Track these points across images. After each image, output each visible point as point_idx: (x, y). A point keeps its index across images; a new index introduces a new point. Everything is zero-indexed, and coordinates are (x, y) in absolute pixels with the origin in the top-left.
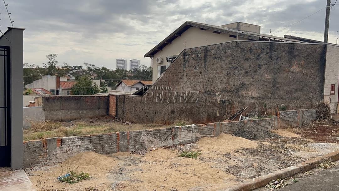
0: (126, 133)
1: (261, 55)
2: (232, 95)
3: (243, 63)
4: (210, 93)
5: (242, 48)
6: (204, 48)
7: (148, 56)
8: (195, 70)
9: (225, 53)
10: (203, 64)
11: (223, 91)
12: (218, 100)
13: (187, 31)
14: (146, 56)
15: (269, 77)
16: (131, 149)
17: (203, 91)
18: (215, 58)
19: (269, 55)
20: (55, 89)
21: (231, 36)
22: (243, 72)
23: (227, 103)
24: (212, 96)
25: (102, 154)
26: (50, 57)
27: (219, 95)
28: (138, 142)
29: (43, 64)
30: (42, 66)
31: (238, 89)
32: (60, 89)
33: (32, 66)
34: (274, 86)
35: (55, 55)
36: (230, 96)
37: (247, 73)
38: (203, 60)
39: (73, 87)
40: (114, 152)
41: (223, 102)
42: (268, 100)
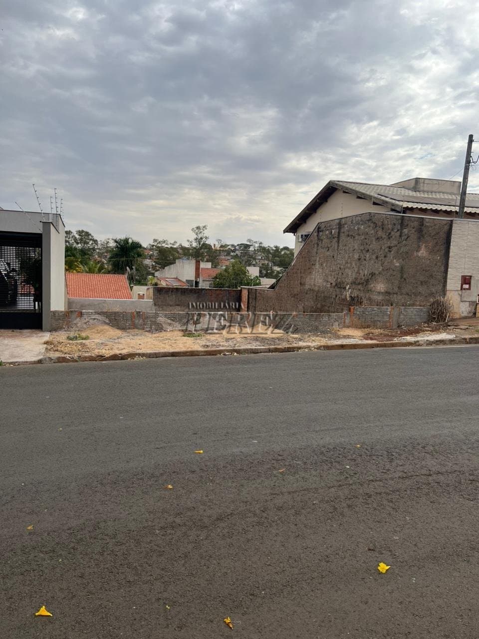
0: (141, 313)
1: (393, 233)
2: (362, 289)
3: (374, 245)
4: (340, 286)
5: (375, 223)
6: (337, 221)
7: (287, 232)
8: (328, 253)
9: (358, 229)
10: (336, 244)
11: (353, 283)
12: (348, 295)
13: (332, 196)
14: (286, 231)
15: (398, 264)
16: (147, 328)
17: (334, 284)
18: (348, 236)
19: (399, 233)
20: (193, 278)
21: (375, 204)
22: (374, 257)
23: (356, 299)
24: (343, 290)
25: (118, 329)
26: (197, 231)
27: (349, 289)
28: (155, 323)
29: (188, 241)
30: (186, 245)
31: (367, 281)
32: (200, 280)
33: (173, 244)
34: (402, 277)
35: (204, 227)
36: (359, 290)
37: (377, 257)
38: (336, 239)
39: (216, 278)
40: (129, 328)
41: (352, 298)
42: (395, 296)
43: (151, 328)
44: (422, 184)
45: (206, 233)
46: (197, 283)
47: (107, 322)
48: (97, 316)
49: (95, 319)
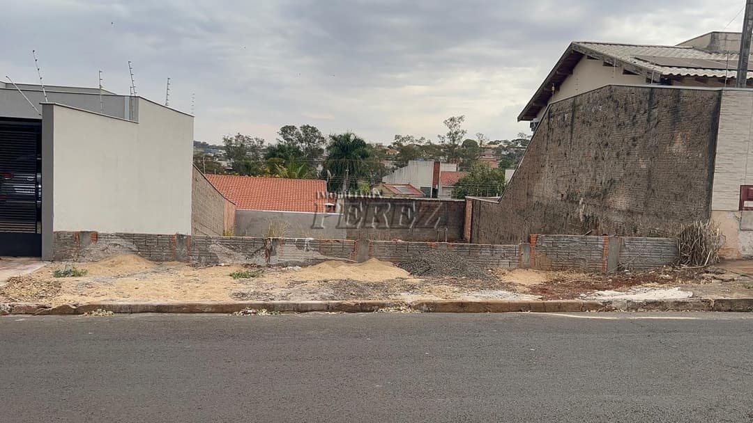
0: (185, 237)
1: (638, 116)
2: (598, 204)
3: (615, 137)
4: (571, 199)
5: (616, 101)
6: (571, 101)
7: (522, 120)
8: (559, 149)
9: (596, 111)
10: (569, 135)
11: (588, 195)
12: (581, 214)
13: (579, 64)
14: (520, 119)
15: (644, 166)
16: (193, 260)
17: (565, 196)
18: (583, 122)
19: (646, 115)
20: (430, 185)
22: (614, 154)
23: (591, 220)
24: (575, 206)
25: (150, 260)
26: (450, 124)
27: (583, 203)
28: (205, 253)
29: (439, 136)
30: (437, 142)
31: (605, 192)
32: (439, 187)
33: (420, 142)
34: (649, 187)
35: (461, 118)
36: (595, 206)
37: (618, 155)
38: (569, 127)
39: (458, 184)
40: (167, 260)
41: (587, 218)
42: (640, 217)
43: (200, 260)
44: (722, 42)
45: (463, 126)
46: (435, 191)
47: (134, 249)
48: (119, 241)
49: (116, 245)
